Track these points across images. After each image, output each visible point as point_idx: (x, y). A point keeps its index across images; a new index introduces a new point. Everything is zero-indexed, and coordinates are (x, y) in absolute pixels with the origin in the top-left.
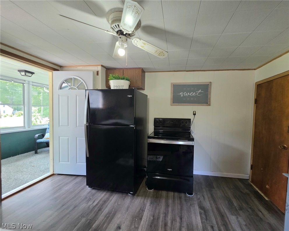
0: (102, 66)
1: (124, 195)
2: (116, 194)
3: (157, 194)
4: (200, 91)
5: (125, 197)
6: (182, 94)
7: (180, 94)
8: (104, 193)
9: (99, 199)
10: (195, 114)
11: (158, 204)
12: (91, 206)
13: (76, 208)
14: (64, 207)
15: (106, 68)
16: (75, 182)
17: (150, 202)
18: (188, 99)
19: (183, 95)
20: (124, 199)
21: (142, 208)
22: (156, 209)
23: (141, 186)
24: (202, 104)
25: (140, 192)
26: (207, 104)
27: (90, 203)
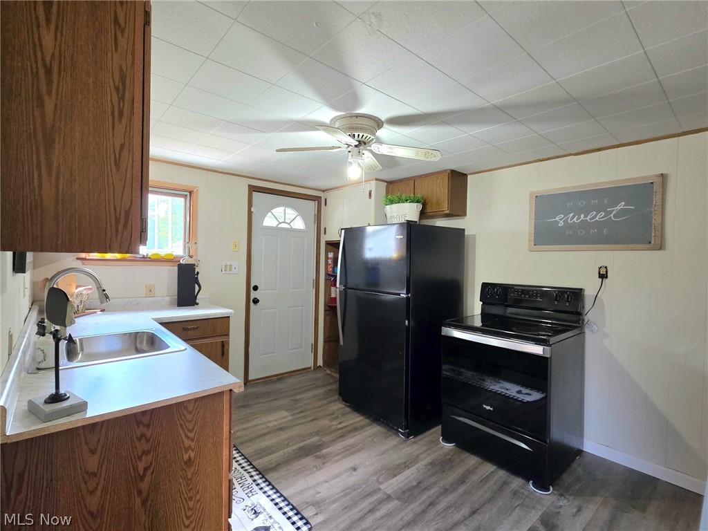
0: (376, 179)
1: (390, 433)
2: (379, 425)
3: (455, 454)
4: (622, 205)
5: (391, 436)
6: (561, 220)
7: (557, 219)
8: (362, 418)
9: (350, 422)
10: (603, 276)
11: (444, 471)
12: (333, 427)
13: (315, 422)
14: (302, 414)
15: (387, 182)
16: (330, 388)
17: (430, 461)
18: (581, 232)
19: (566, 222)
20: (386, 438)
21: (407, 463)
22: (433, 475)
23: (432, 430)
24: (627, 246)
25: (422, 439)
26: (648, 246)
27: (335, 423)
